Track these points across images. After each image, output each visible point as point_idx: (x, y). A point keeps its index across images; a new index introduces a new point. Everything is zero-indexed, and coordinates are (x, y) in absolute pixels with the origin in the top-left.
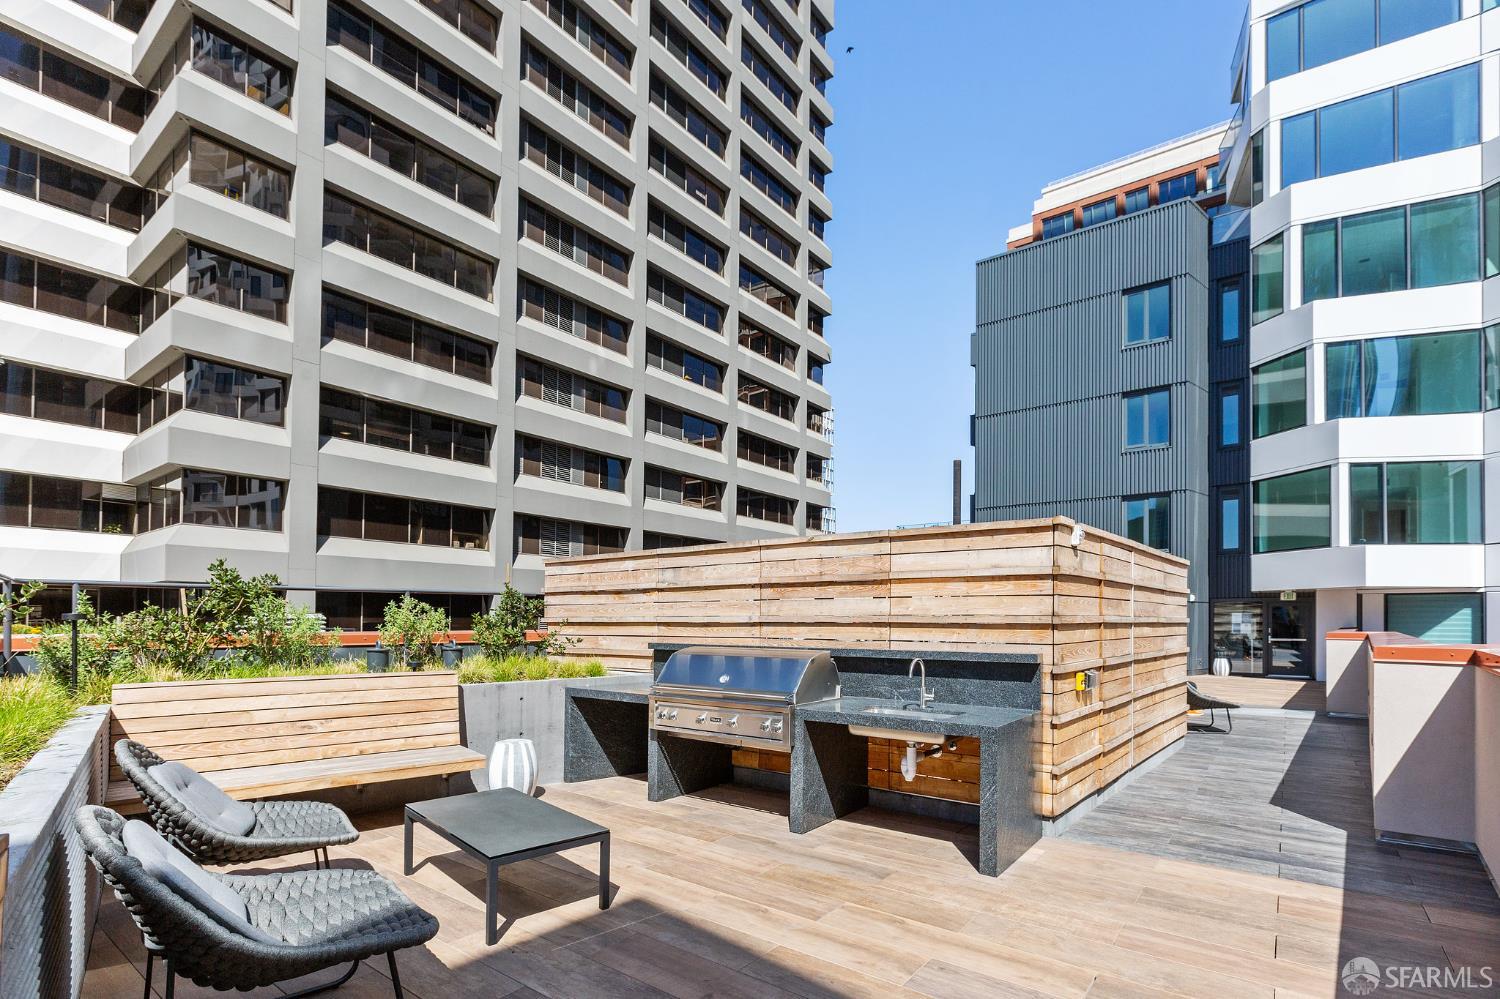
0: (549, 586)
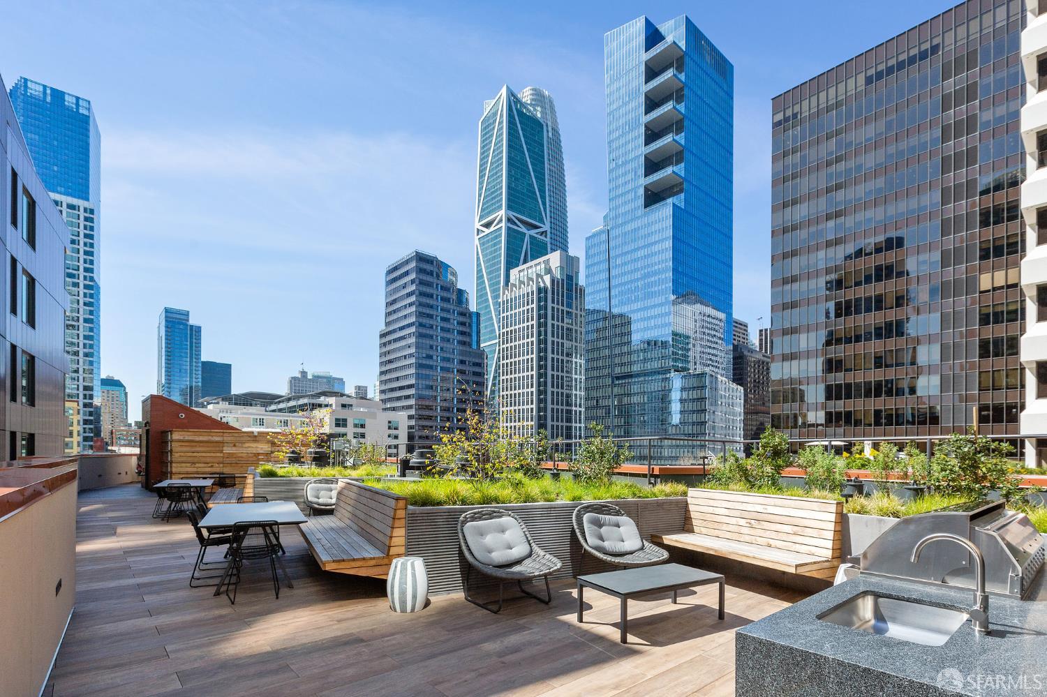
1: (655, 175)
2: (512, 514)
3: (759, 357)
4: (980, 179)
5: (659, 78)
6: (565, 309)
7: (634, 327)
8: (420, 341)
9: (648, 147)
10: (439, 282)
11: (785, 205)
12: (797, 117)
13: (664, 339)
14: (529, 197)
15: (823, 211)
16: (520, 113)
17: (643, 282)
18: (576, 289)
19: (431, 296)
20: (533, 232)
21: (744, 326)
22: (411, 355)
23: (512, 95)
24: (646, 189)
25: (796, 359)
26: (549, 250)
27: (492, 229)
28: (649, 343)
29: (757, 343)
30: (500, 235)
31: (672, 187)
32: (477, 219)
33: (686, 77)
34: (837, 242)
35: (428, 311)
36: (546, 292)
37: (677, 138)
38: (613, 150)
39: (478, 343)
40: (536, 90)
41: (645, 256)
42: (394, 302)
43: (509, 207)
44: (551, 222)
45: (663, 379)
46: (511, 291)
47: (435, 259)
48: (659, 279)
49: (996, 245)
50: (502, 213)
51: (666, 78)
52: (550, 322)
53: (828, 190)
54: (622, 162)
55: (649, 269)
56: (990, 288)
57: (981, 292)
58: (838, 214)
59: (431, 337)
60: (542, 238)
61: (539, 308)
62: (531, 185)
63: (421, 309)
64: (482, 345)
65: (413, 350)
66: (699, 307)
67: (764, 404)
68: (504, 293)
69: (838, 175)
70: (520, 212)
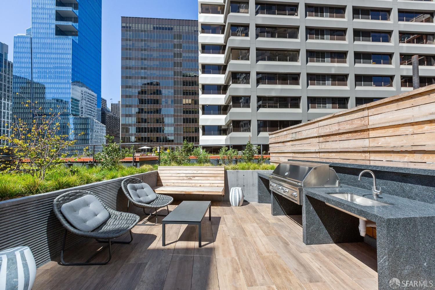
0: (271, 141)
1: (62, 22)
2: (89, 192)
3: (112, 114)
7: (47, 91)
9: (58, 7)
11: (126, 59)
12: (131, 28)
13: (66, 100)
15: (140, 66)
17: (54, 70)
18: (5, 62)
21: (105, 101)
24: (57, 27)
25: (131, 117)
28: (57, 100)
29: (110, 109)
34: (145, 78)
37: (75, 11)
45: (64, 118)
48: (64, 71)
53: (142, 59)
56: (185, 103)
57: (183, 104)
66: (84, 89)
67: (113, 132)
69: (145, 55)
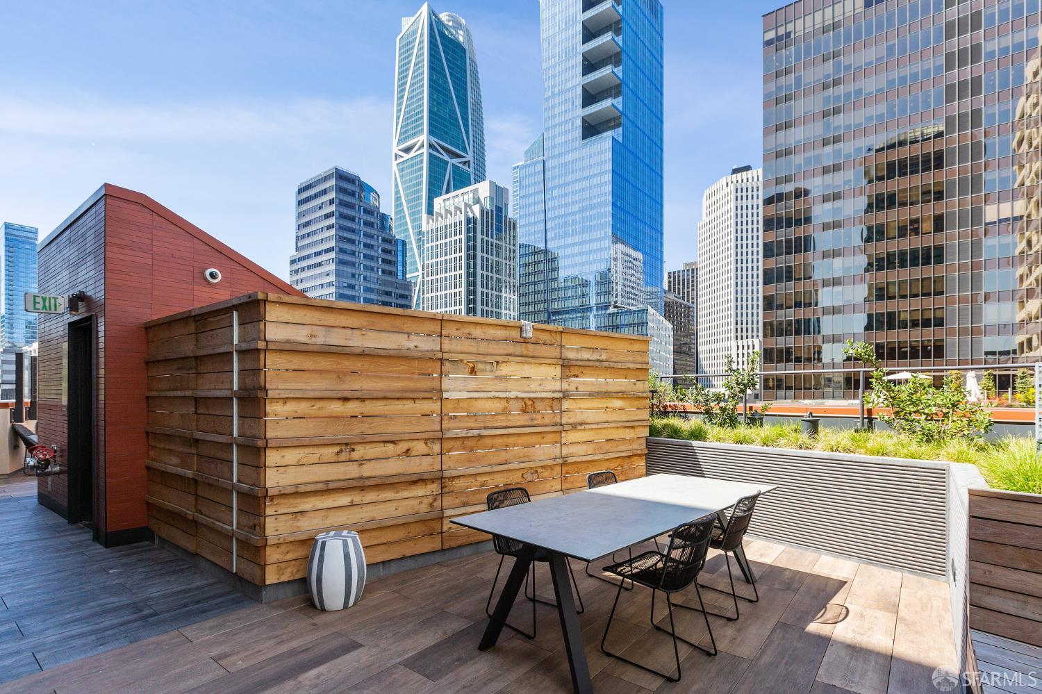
1: (594, 106)
4: (986, 110)
5: (594, 9)
6: (495, 241)
8: (341, 268)
9: (586, 77)
10: (361, 204)
11: (778, 128)
12: (790, 37)
14: (452, 124)
15: (820, 136)
16: (442, 35)
17: (581, 216)
18: (505, 221)
19: (352, 219)
20: (455, 161)
22: (330, 284)
23: (434, 14)
24: (584, 121)
26: (472, 181)
27: (412, 154)
30: (422, 161)
31: (609, 121)
32: (395, 142)
33: (623, 9)
34: (835, 169)
35: (349, 235)
36: (475, 223)
37: (616, 70)
38: (549, 77)
39: (404, 273)
40: (452, 17)
41: (583, 189)
42: (308, 224)
43: (431, 132)
44: (474, 152)
46: (437, 221)
47: (357, 178)
48: (598, 213)
49: (1002, 176)
50: (424, 138)
51: (601, 10)
52: (479, 254)
53: (825, 114)
54: (559, 91)
55: (588, 203)
56: (996, 220)
57: (986, 224)
58: (836, 140)
59: (353, 264)
60: (465, 167)
61: (468, 239)
62: (454, 111)
63: (342, 234)
64: (408, 276)
65: (332, 278)
68: (428, 223)
69: (837, 98)
70: (442, 139)
